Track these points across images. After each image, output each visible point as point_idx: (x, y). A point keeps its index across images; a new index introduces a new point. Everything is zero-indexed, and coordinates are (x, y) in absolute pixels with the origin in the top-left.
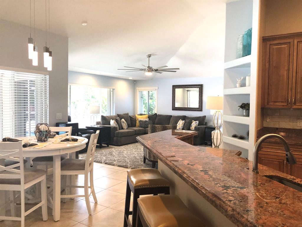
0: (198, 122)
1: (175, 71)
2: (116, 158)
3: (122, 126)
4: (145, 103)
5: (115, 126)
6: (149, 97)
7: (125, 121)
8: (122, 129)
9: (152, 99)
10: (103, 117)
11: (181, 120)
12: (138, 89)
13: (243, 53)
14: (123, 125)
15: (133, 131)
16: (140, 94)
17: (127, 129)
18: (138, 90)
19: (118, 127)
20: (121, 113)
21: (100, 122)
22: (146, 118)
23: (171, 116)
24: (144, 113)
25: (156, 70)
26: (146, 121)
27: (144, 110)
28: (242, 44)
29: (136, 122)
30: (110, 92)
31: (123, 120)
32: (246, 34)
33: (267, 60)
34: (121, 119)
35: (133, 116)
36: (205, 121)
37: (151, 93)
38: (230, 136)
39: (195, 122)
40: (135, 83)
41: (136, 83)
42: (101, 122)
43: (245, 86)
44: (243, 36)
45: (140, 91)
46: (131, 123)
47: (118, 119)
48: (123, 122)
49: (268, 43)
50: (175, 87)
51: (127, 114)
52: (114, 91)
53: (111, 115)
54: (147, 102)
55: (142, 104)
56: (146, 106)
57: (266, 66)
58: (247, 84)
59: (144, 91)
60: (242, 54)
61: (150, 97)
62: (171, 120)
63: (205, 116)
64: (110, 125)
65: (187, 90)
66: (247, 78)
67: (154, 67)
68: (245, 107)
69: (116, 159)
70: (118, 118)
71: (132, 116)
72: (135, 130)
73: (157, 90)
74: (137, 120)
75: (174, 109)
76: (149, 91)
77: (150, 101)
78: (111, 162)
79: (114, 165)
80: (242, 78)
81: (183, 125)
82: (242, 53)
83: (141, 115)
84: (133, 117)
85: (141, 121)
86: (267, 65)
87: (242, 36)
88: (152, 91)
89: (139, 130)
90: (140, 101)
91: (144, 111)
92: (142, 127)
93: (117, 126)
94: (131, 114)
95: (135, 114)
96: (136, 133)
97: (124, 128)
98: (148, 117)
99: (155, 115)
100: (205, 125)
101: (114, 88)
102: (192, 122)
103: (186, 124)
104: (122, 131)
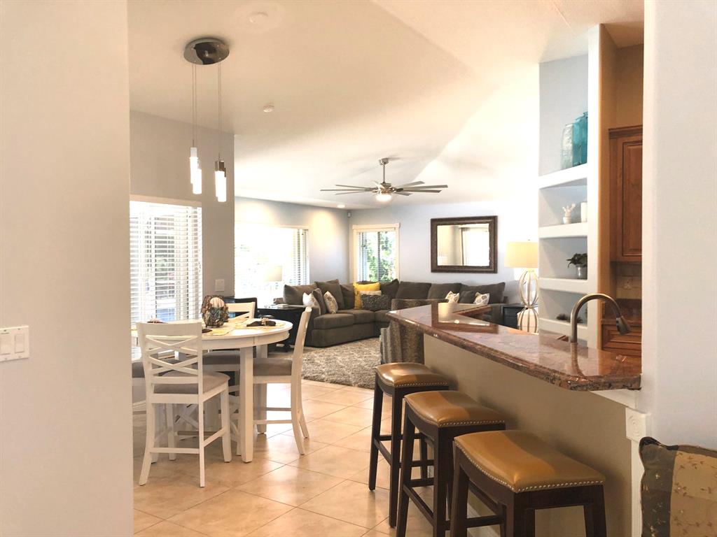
0: (487, 296)
1: (439, 191)
2: (324, 368)
3: (327, 307)
4: (372, 258)
5: (313, 306)
6: (381, 246)
7: (332, 296)
8: (328, 312)
9: (386, 248)
10: (288, 290)
11: (451, 292)
12: (356, 228)
13: (573, 158)
14: (328, 304)
15: (349, 317)
16: (360, 239)
17: (338, 312)
18: (355, 232)
19: (320, 309)
21: (282, 299)
22: (376, 290)
23: (430, 285)
24: (368, 280)
25: (399, 190)
26: (376, 296)
27: (369, 272)
28: (571, 141)
29: (354, 299)
30: (299, 237)
31: (328, 293)
32: (578, 124)
33: (619, 172)
34: (323, 293)
35: (348, 286)
36: (505, 293)
37: (383, 235)
38: (552, 319)
39: (482, 295)
40: (349, 215)
41: (351, 215)
42: (284, 300)
43: (580, 222)
44: (573, 127)
45: (360, 234)
46: (345, 300)
47: (319, 292)
48: (329, 298)
49: (620, 141)
50: (436, 223)
51: (336, 282)
52: (307, 234)
53: (302, 284)
54: (376, 257)
55: (365, 260)
56: (373, 265)
57: (616, 183)
58: (583, 218)
59: (369, 232)
60: (571, 161)
61: (383, 245)
62: (430, 293)
63: (504, 284)
64: (302, 304)
65: (462, 228)
66: (583, 205)
67: (395, 185)
68: (580, 260)
69: (324, 370)
70: (317, 290)
71: (345, 285)
72: (355, 316)
73: (397, 230)
74: (356, 293)
75: (436, 269)
76: (379, 233)
77: (383, 252)
78: (315, 375)
79: (322, 380)
80: (574, 205)
82: (571, 157)
83: (364, 283)
84: (347, 288)
85: (365, 296)
86: (619, 181)
87: (571, 125)
88: (386, 232)
89: (364, 315)
90: (360, 254)
91: (370, 276)
92: (367, 309)
93: (318, 306)
94: (342, 282)
95: (351, 282)
96: (357, 321)
97: (331, 310)
98: (379, 288)
99: (395, 283)
100: (504, 302)
101: (307, 227)
102: (475, 297)
103: (463, 300)
104: (327, 316)
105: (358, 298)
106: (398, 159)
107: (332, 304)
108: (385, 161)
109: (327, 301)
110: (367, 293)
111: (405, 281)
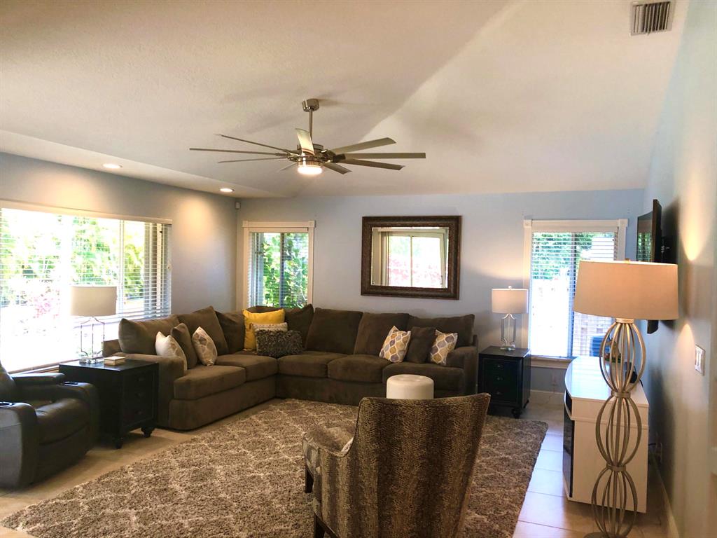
0: (455, 336)
1: (398, 168)
3: (197, 355)
4: (270, 270)
5: (173, 356)
7: (207, 337)
8: (198, 362)
10: (127, 326)
11: (395, 328)
12: (248, 226)
14: (200, 350)
15: (238, 373)
16: (253, 242)
17: (216, 363)
18: (246, 231)
19: (186, 362)
21: (115, 342)
22: (278, 321)
23: (359, 315)
24: (265, 303)
25: (338, 159)
26: (279, 333)
29: (244, 336)
30: (155, 236)
31: (199, 331)
34: (192, 330)
35: (233, 316)
36: (473, 332)
37: (287, 238)
39: (445, 336)
40: (238, 206)
41: (241, 206)
42: (121, 344)
45: (254, 234)
46: (227, 338)
47: (182, 330)
48: (202, 340)
50: (370, 224)
52: (168, 232)
54: (278, 269)
55: (261, 272)
59: (268, 232)
62: (360, 328)
63: (472, 317)
64: (154, 352)
67: (332, 148)
70: (181, 327)
71: (229, 314)
72: (246, 370)
73: (311, 231)
74: (247, 327)
76: (283, 234)
81: (405, 347)
83: (260, 309)
84: (232, 318)
85: (262, 332)
89: (260, 366)
90: (253, 265)
91: (268, 298)
92: (266, 354)
93: (183, 358)
94: (223, 308)
95: (238, 310)
96: (249, 376)
97: (205, 360)
98: (283, 318)
99: (308, 310)
100: (474, 344)
101: (169, 221)
102: (435, 337)
103: (416, 341)
104: (198, 374)
105: (250, 335)
106: (335, 103)
107: (207, 352)
108: (313, 106)
109: (199, 344)
110: (266, 327)
111: (322, 307)
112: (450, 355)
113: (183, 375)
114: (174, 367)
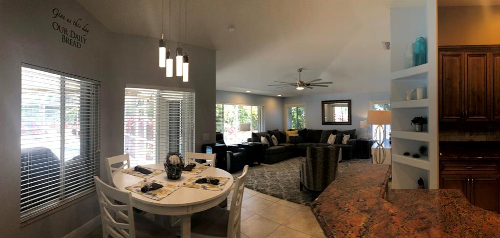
0: (349, 136)
1: (327, 86)
2: (268, 182)
3: (272, 143)
4: (294, 119)
5: (266, 143)
7: (275, 138)
9: (300, 115)
10: (254, 134)
11: (332, 134)
12: (287, 106)
13: (414, 62)
15: (284, 148)
16: (288, 110)
17: (278, 145)
19: (269, 145)
20: (272, 130)
22: (296, 133)
23: (321, 131)
24: (293, 129)
25: (308, 85)
26: (296, 137)
27: (293, 125)
30: (260, 110)
31: (273, 136)
34: (271, 136)
36: (356, 134)
38: (400, 154)
39: (346, 136)
40: (283, 100)
42: (252, 139)
43: (416, 99)
44: (413, 45)
45: (288, 108)
46: (281, 139)
50: (324, 102)
51: (277, 130)
52: (264, 108)
53: (262, 131)
54: (296, 118)
56: (294, 122)
58: (419, 97)
59: (293, 107)
60: (412, 64)
62: (322, 135)
63: (355, 130)
64: (260, 141)
66: (418, 90)
67: (306, 81)
69: (268, 184)
70: (268, 135)
71: (282, 132)
72: (286, 147)
73: (305, 106)
74: (287, 135)
75: (324, 123)
76: (297, 108)
78: (263, 188)
79: (266, 193)
81: (334, 140)
82: (412, 62)
83: (291, 130)
85: (291, 137)
88: (300, 107)
89: (290, 146)
90: (289, 117)
91: (294, 127)
92: (292, 143)
93: (268, 143)
94: (280, 130)
95: (284, 130)
97: (274, 144)
98: (298, 133)
99: (305, 130)
100: (356, 138)
101: (264, 105)
102: (343, 136)
103: (338, 138)
104: (272, 148)
105: (288, 138)
106: (306, 69)
107: (275, 142)
108: (300, 70)
109: (273, 140)
110: (292, 135)
111: (310, 129)
112: (347, 141)
113: (268, 148)
114: (266, 146)
